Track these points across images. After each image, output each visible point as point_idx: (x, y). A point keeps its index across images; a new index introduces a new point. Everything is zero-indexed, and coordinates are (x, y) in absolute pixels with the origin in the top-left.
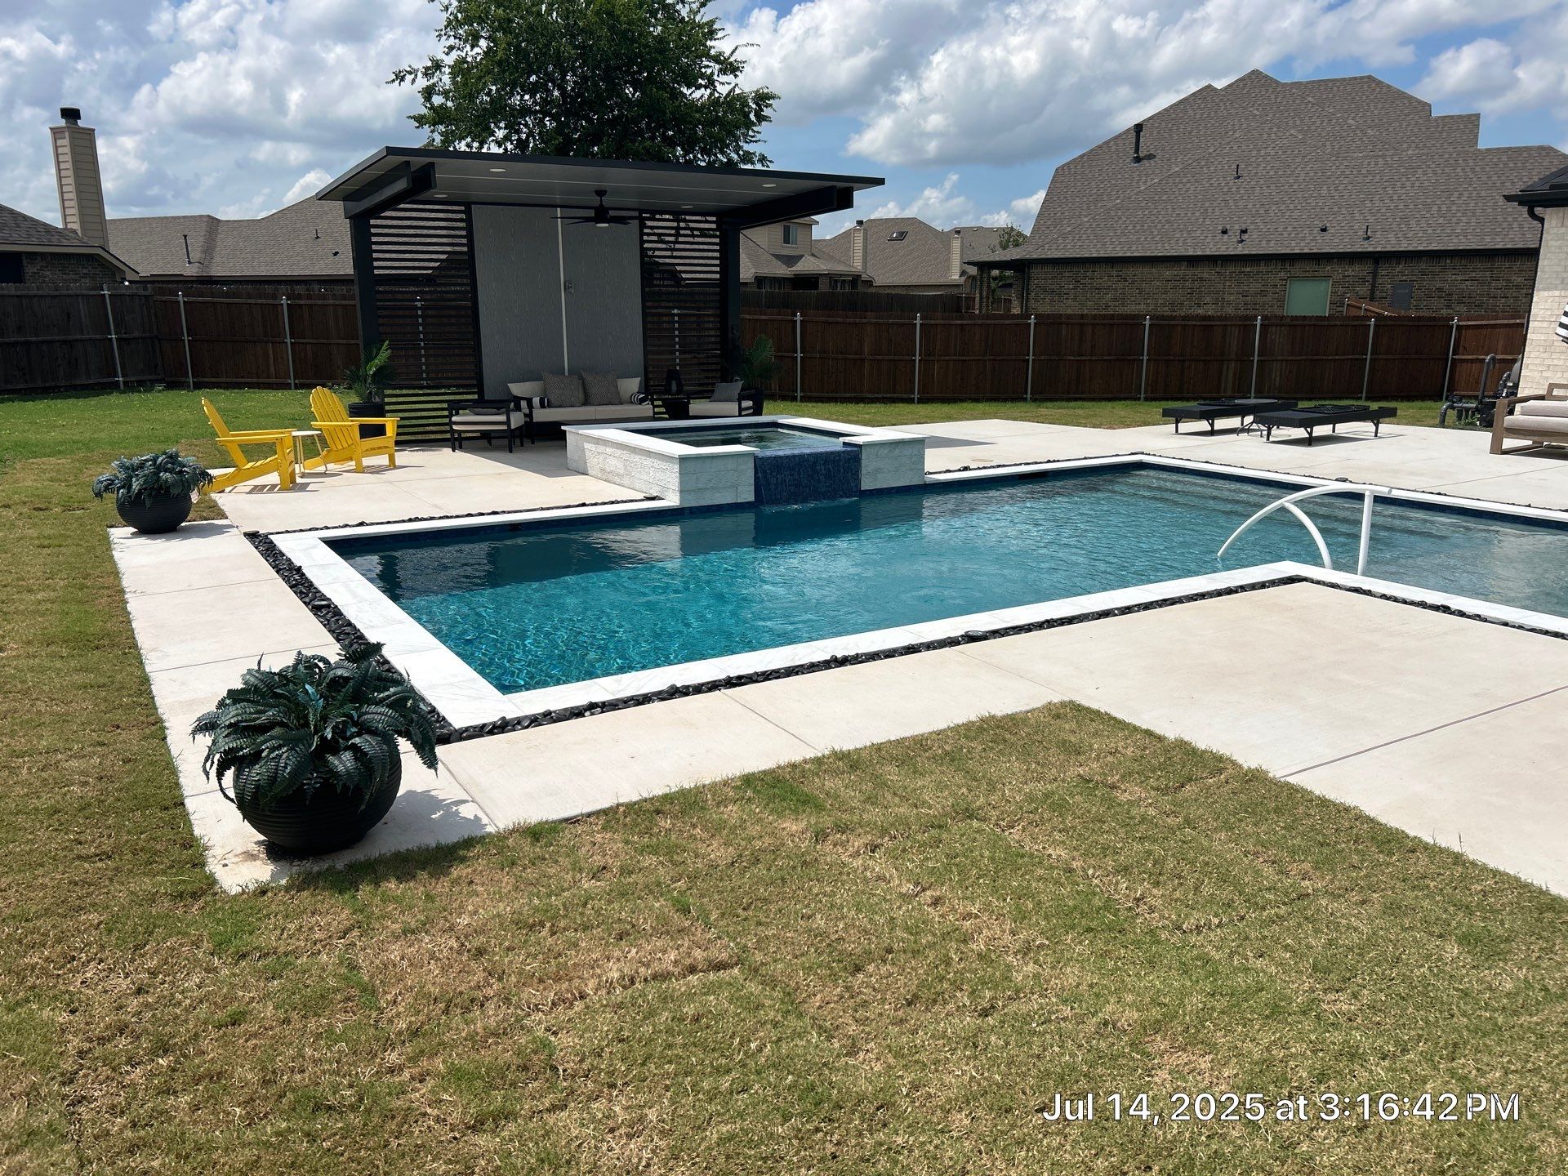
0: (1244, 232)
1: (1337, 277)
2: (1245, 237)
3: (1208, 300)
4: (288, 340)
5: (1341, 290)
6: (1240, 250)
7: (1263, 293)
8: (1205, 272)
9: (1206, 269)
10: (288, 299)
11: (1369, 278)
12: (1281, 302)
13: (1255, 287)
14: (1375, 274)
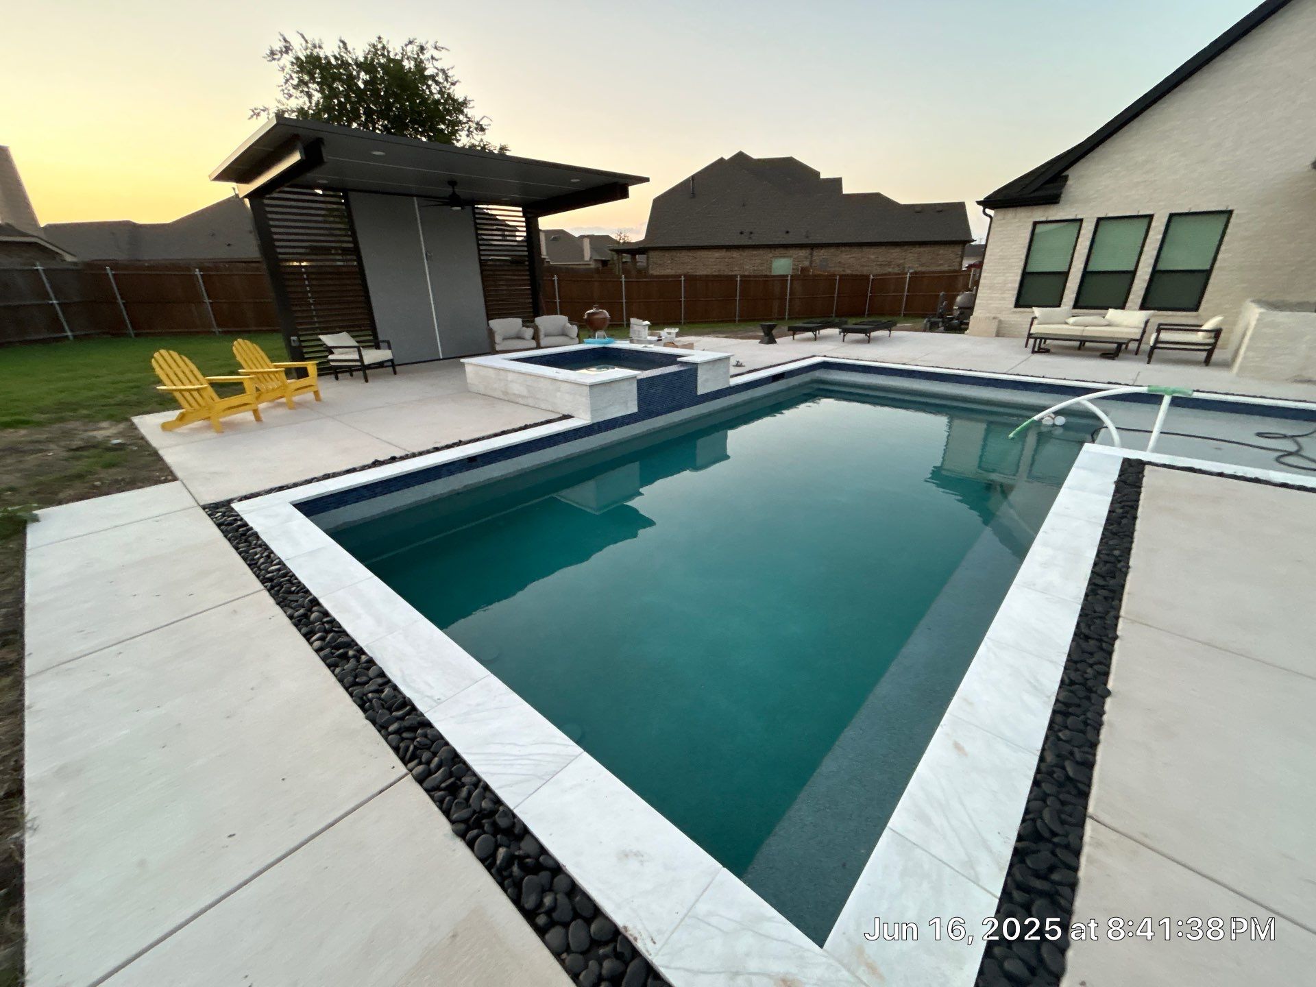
0: (751, 233)
1: (795, 256)
2: (752, 235)
3: (736, 268)
4: (207, 300)
5: (797, 263)
6: (750, 242)
7: (761, 265)
8: (735, 254)
9: (735, 253)
10: (200, 271)
11: (810, 257)
12: (770, 268)
13: (758, 261)
14: (811, 254)
